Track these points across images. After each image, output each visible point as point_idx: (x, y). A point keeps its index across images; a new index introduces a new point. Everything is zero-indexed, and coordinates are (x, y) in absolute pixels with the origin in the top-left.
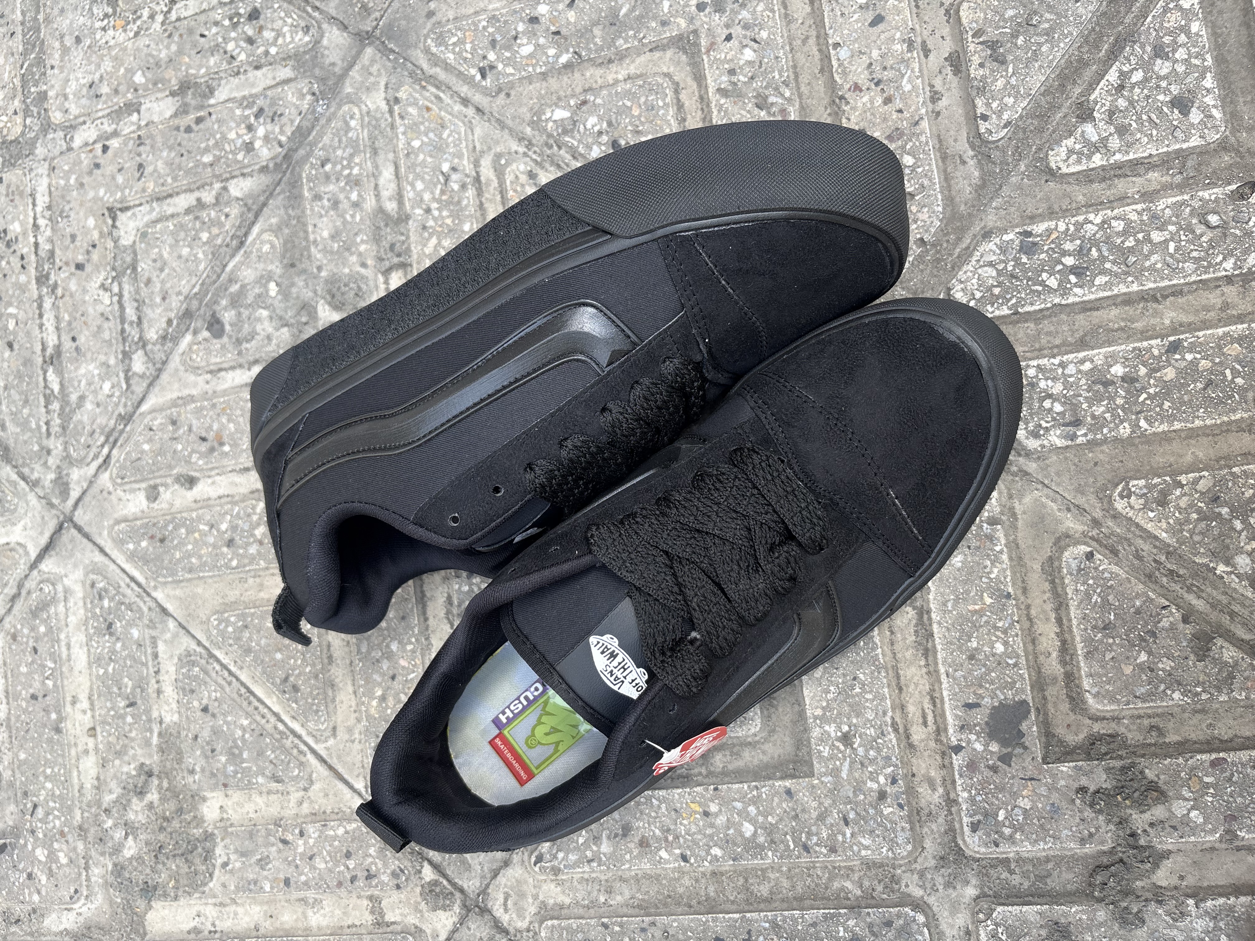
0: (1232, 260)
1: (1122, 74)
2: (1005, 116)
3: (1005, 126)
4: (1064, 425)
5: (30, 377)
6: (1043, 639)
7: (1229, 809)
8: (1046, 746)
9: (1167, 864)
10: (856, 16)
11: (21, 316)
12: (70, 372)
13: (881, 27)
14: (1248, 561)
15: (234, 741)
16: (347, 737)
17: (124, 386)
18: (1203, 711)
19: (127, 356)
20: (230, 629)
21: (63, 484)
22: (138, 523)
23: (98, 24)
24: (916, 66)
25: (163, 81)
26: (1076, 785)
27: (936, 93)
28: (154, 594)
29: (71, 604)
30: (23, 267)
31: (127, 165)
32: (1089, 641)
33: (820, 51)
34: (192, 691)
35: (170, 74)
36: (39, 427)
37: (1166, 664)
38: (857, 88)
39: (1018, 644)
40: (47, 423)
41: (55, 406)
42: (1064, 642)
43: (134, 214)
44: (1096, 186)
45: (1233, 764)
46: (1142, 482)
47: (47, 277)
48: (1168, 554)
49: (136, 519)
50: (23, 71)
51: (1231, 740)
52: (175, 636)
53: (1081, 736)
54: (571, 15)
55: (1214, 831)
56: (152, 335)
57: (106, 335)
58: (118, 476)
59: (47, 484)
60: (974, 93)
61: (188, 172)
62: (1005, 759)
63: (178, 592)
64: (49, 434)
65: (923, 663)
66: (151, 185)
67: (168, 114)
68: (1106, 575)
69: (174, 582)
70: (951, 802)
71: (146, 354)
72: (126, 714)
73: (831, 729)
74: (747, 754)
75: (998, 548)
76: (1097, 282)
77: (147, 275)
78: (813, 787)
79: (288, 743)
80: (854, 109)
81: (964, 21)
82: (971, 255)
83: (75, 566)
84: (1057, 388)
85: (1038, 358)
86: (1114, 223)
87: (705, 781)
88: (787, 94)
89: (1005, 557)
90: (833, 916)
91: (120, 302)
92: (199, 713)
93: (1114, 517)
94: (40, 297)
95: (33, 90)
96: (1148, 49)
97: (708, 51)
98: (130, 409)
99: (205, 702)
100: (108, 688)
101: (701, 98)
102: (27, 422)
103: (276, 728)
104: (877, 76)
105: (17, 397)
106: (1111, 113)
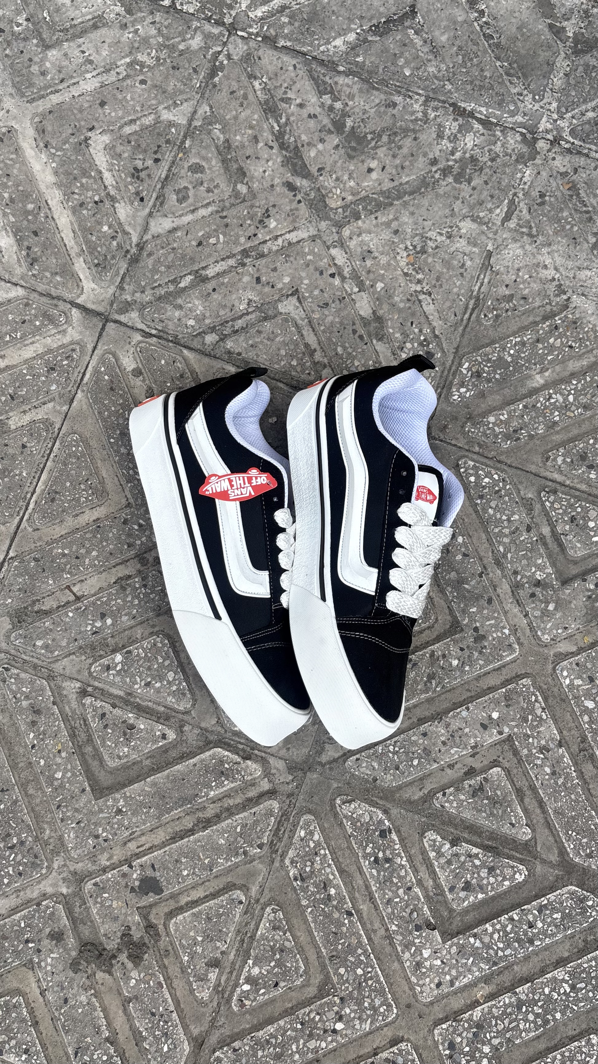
0: (396, 929)
1: (478, 854)
2: (446, 804)
3: (442, 806)
4: (300, 874)
5: (184, 266)
6: (195, 892)
7: (141, 996)
8: (144, 907)
9: (107, 976)
10: (485, 715)
11: (219, 246)
12: (194, 294)
13: (481, 729)
14: (257, 973)
15: (12, 470)
16: (36, 538)
17: (195, 334)
18: (183, 972)
19: (213, 329)
20: (74, 449)
21: (127, 309)
22: (118, 370)
23: (409, 244)
24: (465, 753)
25: (380, 304)
26: (131, 925)
27: (453, 766)
28: (79, 392)
29: (58, 337)
30: (250, 237)
31: (326, 295)
32: (200, 913)
33: (465, 699)
34: (31, 435)
35: (386, 307)
36: (156, 281)
37: (199, 950)
38: (448, 726)
39: (189, 881)
40: (160, 285)
41: (172, 288)
42: (197, 901)
43: (298, 308)
44: (421, 857)
45: (162, 992)
46: (282, 917)
47: (248, 256)
48: (251, 937)
49: (119, 368)
50: (370, 195)
51: (173, 988)
52: (59, 412)
53: (154, 921)
54: (459, 557)
55: (129, 992)
56: (229, 344)
57: (222, 313)
58: (141, 348)
59: (124, 297)
60: (456, 786)
61: (329, 339)
62: (133, 890)
63: (85, 407)
64: (153, 288)
65: (168, 838)
66: (316, 316)
67: (362, 313)
68: (234, 912)
69: (90, 404)
70: (104, 870)
71: (217, 342)
72: (5, 396)
73: (122, 803)
74: (96, 763)
75: (233, 859)
76: (373, 871)
77: (263, 329)
78: (90, 802)
79: (21, 503)
80: (437, 727)
81: (491, 771)
82: (374, 807)
83: (81, 333)
84: (317, 866)
85: (330, 853)
86: (403, 871)
87: (76, 746)
88: (438, 689)
89: (229, 863)
90: (30, 829)
91: (244, 314)
92: (20, 443)
93: (262, 909)
94: (234, 255)
95: (360, 207)
96: (492, 864)
97: (452, 640)
98: (182, 341)
99: (28, 445)
100: (17, 379)
101: (428, 642)
102: (157, 271)
103: (27, 493)
104: (456, 735)
105: (170, 259)
106: (457, 855)
